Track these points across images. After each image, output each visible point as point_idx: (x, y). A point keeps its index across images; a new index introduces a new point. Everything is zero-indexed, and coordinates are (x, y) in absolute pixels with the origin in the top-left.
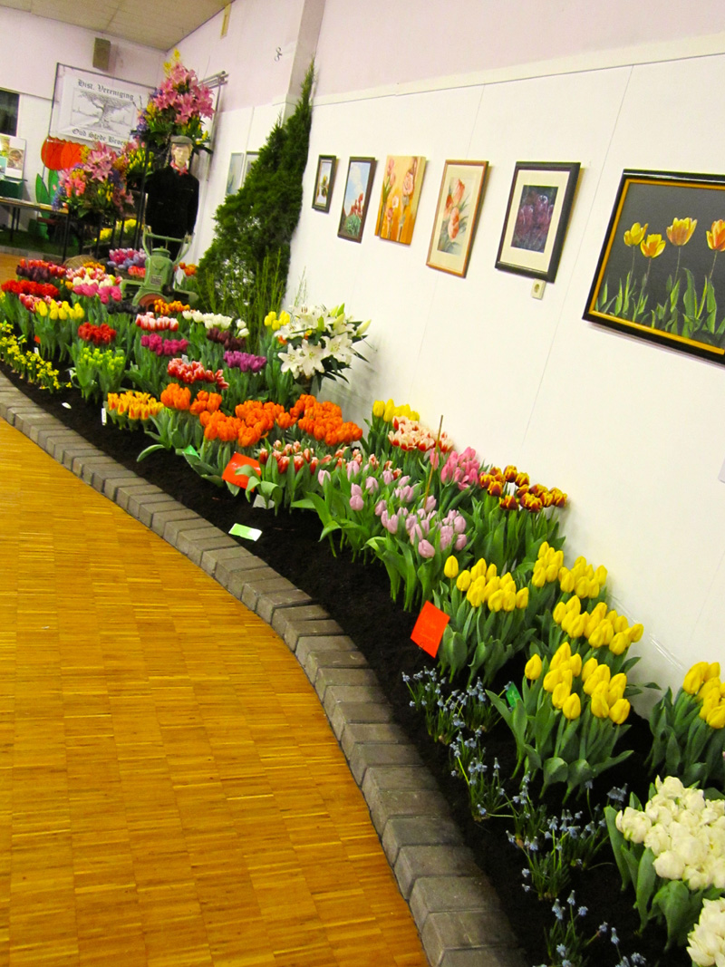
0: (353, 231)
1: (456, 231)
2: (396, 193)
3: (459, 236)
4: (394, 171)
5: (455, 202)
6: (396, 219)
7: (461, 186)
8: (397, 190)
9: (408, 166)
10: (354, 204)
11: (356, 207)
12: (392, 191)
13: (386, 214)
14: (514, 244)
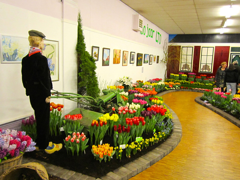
0: (107, 64)
1: (126, 60)
2: (117, 56)
5: (125, 56)
9: (119, 51)
10: (107, 58)
13: (116, 59)
14: (131, 61)
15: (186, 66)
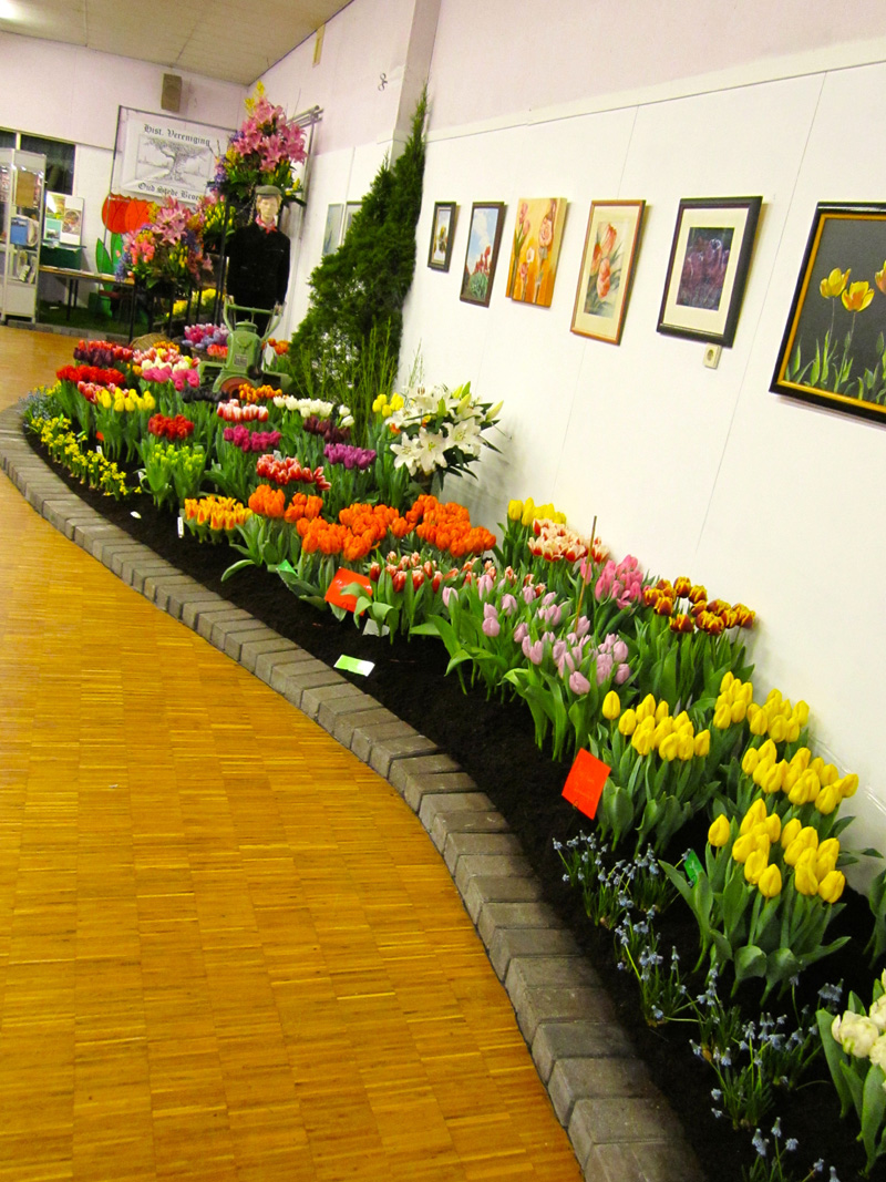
0: (479, 293)
1: (607, 288)
2: (531, 244)
3: (611, 294)
4: (528, 217)
5: (605, 252)
6: (532, 276)
7: (612, 231)
8: (532, 241)
9: (545, 210)
10: (479, 260)
11: (481, 264)
12: (526, 243)
13: (519, 270)
14: (681, 302)
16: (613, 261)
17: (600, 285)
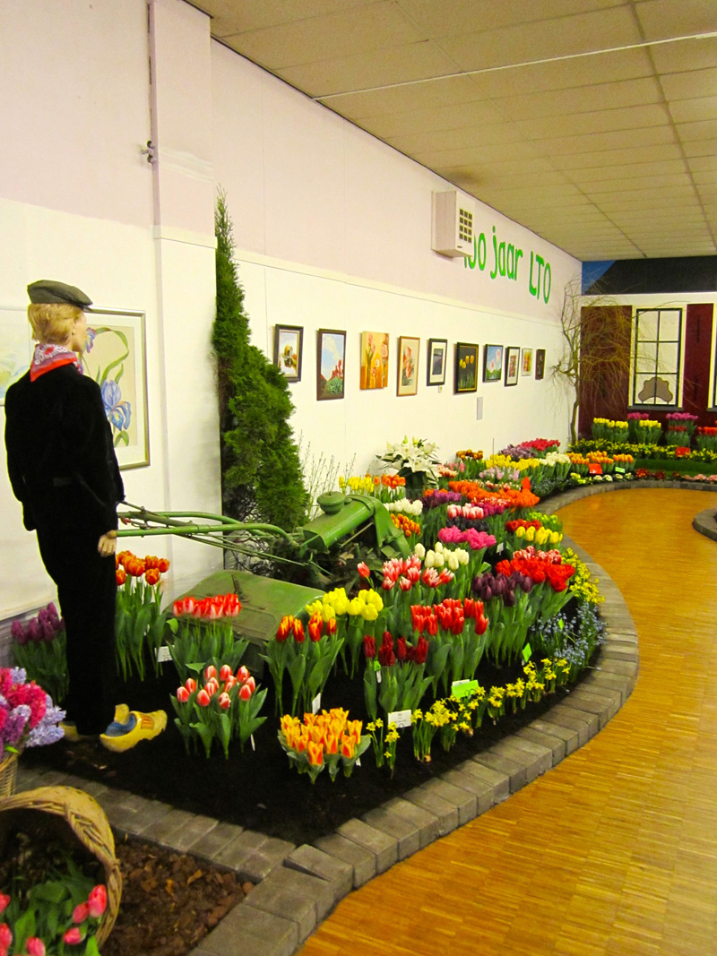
0: (336, 391)
1: (410, 373)
2: (377, 358)
3: (411, 376)
4: (373, 342)
5: (408, 358)
6: (379, 375)
7: (410, 350)
8: (377, 355)
9: (382, 339)
10: (334, 369)
11: (337, 371)
12: (374, 356)
13: (372, 372)
14: (433, 374)
15: (656, 386)
16: (411, 362)
17: (407, 372)
